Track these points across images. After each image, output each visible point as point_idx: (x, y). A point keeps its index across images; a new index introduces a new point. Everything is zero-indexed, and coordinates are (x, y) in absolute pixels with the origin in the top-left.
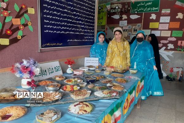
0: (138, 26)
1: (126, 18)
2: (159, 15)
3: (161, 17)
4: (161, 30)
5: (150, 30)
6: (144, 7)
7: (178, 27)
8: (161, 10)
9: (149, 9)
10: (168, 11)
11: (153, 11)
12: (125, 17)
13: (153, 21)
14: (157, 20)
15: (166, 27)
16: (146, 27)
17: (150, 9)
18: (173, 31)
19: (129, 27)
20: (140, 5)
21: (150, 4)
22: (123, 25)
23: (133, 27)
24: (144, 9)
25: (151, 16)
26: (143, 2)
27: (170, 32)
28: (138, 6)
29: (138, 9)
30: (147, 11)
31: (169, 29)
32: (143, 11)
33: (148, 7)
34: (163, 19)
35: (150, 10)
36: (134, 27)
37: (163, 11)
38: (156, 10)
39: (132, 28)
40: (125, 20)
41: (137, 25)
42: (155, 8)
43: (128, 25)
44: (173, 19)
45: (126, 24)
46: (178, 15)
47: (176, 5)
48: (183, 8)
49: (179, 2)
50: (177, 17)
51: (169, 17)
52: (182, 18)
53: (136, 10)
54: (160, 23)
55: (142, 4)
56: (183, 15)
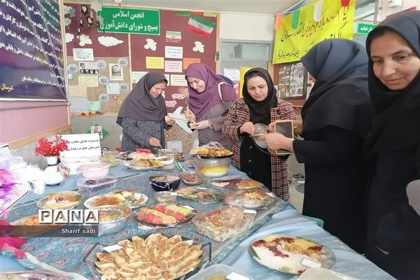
0: (122, 63)
1: (90, 42)
2: (162, 43)
3: (166, 47)
4: (170, 73)
6: (128, 21)
8: (164, 34)
9: (139, 28)
10: (177, 36)
11: (147, 32)
12: (85, 40)
13: (151, 53)
14: (160, 53)
15: (179, 67)
17: (142, 28)
19: (100, 65)
20: (118, 15)
21: (139, 16)
22: (83, 59)
23: (111, 65)
24: (129, 25)
25: (146, 43)
26: (125, 11)
28: (114, 19)
29: (116, 25)
30: (137, 32)
32: (127, 30)
33: (138, 22)
34: (171, 51)
35: (142, 31)
36: (113, 64)
37: (169, 35)
38: (155, 32)
39: (108, 68)
40: (87, 46)
41: (119, 61)
42: (152, 26)
43: (95, 61)
44: (188, 53)
45: (91, 57)
46: (194, 46)
47: (189, 25)
48: (202, 33)
49: (194, 21)
50: (195, 49)
51: (181, 48)
52: (202, 51)
53: (110, 26)
54: (166, 59)
55: (123, 15)
56: (203, 46)
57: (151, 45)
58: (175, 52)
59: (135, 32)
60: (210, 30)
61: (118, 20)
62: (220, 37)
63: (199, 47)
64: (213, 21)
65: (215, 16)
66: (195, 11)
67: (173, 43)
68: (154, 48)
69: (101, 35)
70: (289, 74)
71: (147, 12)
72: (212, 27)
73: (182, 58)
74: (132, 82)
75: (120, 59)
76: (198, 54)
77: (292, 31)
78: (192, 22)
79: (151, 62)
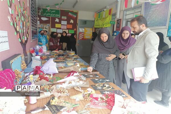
0: (48, 25)
1: (39, 19)
2: (60, 20)
3: (62, 21)
4: (63, 29)
5: (56, 29)
6: (50, 13)
7: (72, 28)
8: (61, 17)
10: (65, 18)
13: (57, 23)
15: (65, 27)
16: (53, 26)
18: (69, 30)
19: (42, 26)
20: (47, 11)
21: (54, 11)
23: (45, 26)
27: (68, 30)
29: (47, 14)
30: (53, 16)
31: (67, 29)
32: (50, 16)
33: (53, 13)
34: (63, 22)
35: (55, 16)
37: (63, 18)
38: (58, 16)
41: (47, 25)
43: (40, 25)
44: (69, 23)
48: (73, 17)
50: (70, 22)
51: (66, 22)
52: (73, 22)
53: (45, 14)
54: (62, 25)
57: (57, 20)
58: (64, 23)
60: (75, 16)
61: (47, 13)
62: (79, 18)
63: (72, 21)
64: (76, 14)
65: (77, 12)
66: (71, 10)
67: (64, 20)
68: (58, 21)
69: (42, 17)
71: (56, 10)
73: (66, 24)
74: (51, 31)
75: (48, 24)
76: (71, 24)
77: (99, 19)
78: (70, 14)
79: (57, 26)
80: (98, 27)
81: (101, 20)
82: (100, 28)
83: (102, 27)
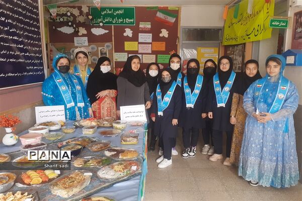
0: (108, 46)
2: (136, 31)
3: (140, 34)
4: (142, 54)
5: (126, 53)
6: (112, 16)
7: (164, 49)
8: (138, 24)
9: (120, 20)
10: (148, 26)
11: (126, 23)
13: (128, 39)
14: (135, 38)
15: (149, 49)
17: (122, 20)
18: (159, 55)
19: (93, 48)
20: (105, 12)
21: (120, 12)
22: (80, 45)
24: (113, 19)
25: (125, 31)
26: (110, 9)
27: (154, 56)
28: (102, 15)
29: (104, 19)
30: (118, 23)
31: (153, 52)
32: (111, 23)
33: (119, 16)
34: (143, 37)
35: (122, 23)
36: (102, 48)
37: (142, 25)
38: (131, 23)
39: (98, 50)
40: (83, 35)
41: (105, 46)
42: (130, 19)
43: (89, 45)
44: (156, 38)
45: (86, 43)
46: (161, 32)
47: (157, 17)
48: (167, 22)
49: (161, 14)
50: (161, 35)
51: (151, 34)
52: (166, 36)
53: (99, 20)
54: (139, 43)
55: (109, 12)
56: (168, 32)
57: (128, 33)
58: (146, 37)
59: (117, 24)
60: (173, 20)
61: (105, 16)
62: (181, 25)
63: (164, 33)
64: (175, 13)
65: (177, 9)
66: (162, 6)
67: (145, 31)
68: (130, 35)
69: (93, 27)
70: (233, 54)
71: (126, 9)
72: (174, 17)
73: (151, 42)
74: (114, 60)
75: (106, 44)
76: (163, 39)
77: (235, 21)
78: (160, 15)
79: (129, 46)
80: (234, 43)
81: (240, 23)
82: (237, 45)
83: (244, 42)
